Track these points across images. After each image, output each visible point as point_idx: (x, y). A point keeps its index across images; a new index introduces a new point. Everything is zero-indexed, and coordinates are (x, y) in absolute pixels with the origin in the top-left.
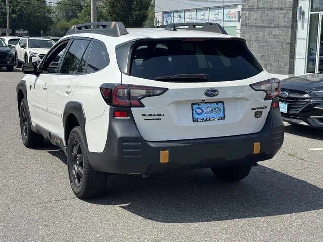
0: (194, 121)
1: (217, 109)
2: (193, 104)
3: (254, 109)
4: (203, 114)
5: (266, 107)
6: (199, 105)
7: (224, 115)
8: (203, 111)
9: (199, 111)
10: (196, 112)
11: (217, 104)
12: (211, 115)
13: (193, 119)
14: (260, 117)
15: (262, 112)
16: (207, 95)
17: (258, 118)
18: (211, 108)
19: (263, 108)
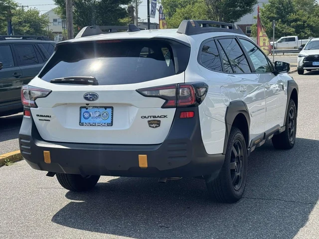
0: (80, 125)
1: (105, 114)
2: (81, 108)
3: (145, 117)
4: (90, 118)
5: (165, 116)
6: (87, 109)
7: (112, 122)
8: (90, 115)
9: (86, 115)
10: (84, 116)
11: (106, 109)
12: (98, 120)
13: (80, 122)
14: (156, 127)
15: (160, 121)
16: (86, 98)
17: (153, 127)
18: (98, 113)
19: (160, 117)
